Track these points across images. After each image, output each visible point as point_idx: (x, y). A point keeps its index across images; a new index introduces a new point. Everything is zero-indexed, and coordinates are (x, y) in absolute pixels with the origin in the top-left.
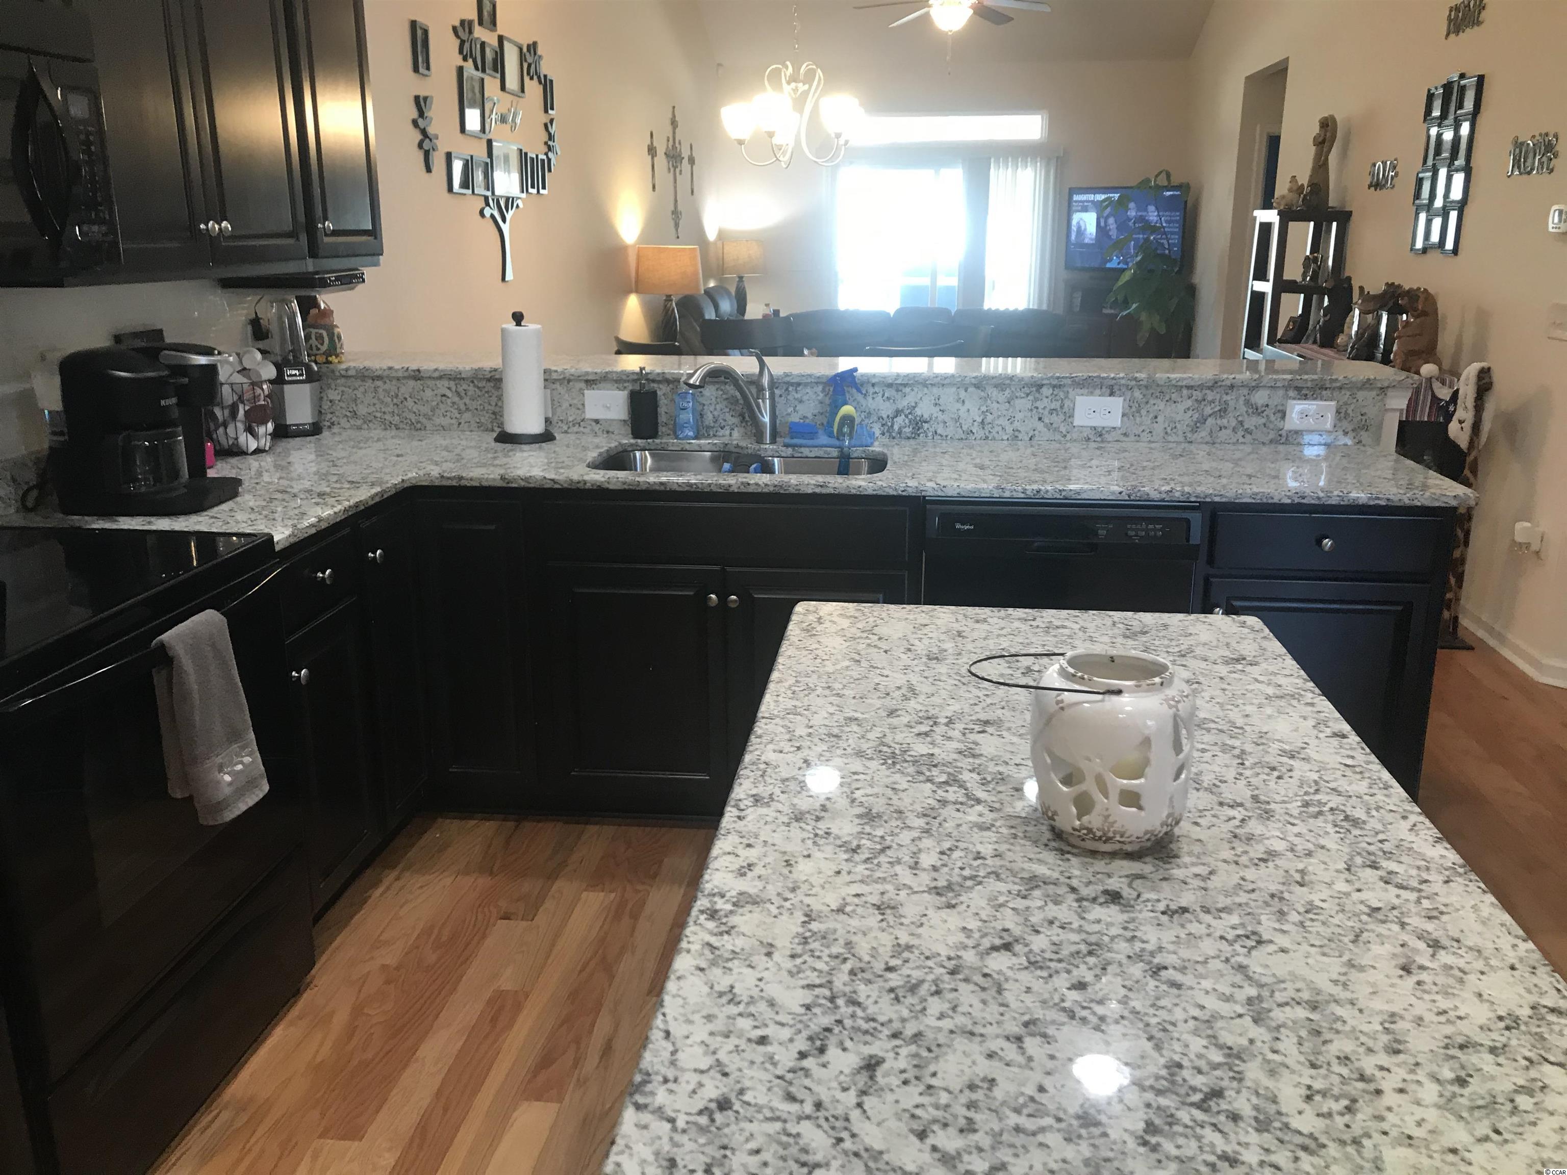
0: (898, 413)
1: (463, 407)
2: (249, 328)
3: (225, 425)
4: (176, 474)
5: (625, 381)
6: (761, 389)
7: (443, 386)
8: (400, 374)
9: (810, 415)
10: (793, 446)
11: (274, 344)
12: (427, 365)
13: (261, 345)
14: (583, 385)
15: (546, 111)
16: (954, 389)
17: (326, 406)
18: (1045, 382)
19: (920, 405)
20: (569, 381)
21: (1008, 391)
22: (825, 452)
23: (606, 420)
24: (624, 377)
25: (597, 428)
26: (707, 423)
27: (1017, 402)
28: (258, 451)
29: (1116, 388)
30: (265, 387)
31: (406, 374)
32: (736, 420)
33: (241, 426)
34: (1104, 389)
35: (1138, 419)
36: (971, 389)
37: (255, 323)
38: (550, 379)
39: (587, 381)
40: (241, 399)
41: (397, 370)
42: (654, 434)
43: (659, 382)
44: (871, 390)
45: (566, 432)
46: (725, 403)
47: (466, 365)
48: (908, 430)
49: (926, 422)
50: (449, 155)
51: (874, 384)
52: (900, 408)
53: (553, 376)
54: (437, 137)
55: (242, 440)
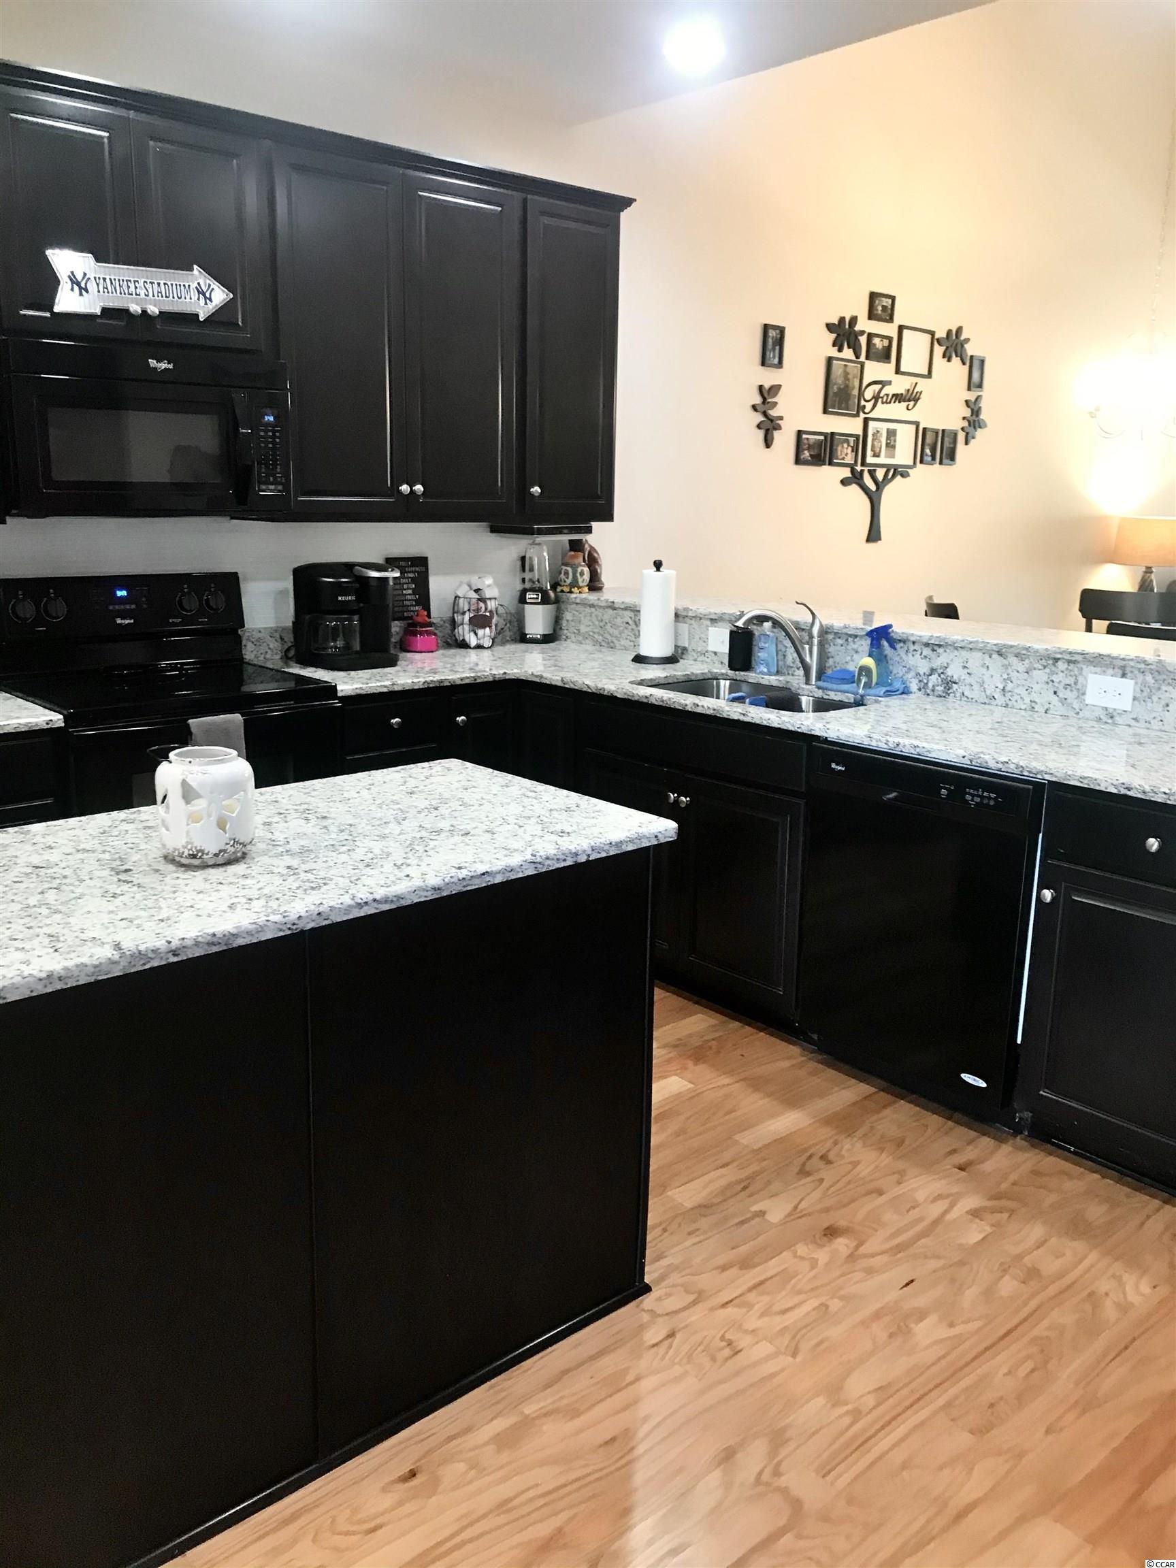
0: (933, 671)
2: (519, 562)
4: (349, 646)
5: (730, 621)
6: (810, 635)
7: (626, 615)
10: (823, 689)
14: (708, 623)
15: (970, 390)
16: (981, 655)
17: (560, 623)
18: (1060, 656)
19: (951, 666)
20: (701, 619)
21: (1027, 661)
23: (718, 653)
24: (728, 619)
25: (715, 658)
27: (1035, 672)
28: (479, 647)
29: (1128, 670)
33: (467, 628)
34: (1116, 670)
35: (1149, 704)
38: (686, 616)
39: (711, 619)
40: (470, 609)
44: (912, 648)
45: (695, 660)
48: (940, 688)
49: (955, 683)
50: (800, 433)
51: (914, 643)
52: (935, 667)
53: (690, 614)
54: (781, 418)
55: (467, 638)
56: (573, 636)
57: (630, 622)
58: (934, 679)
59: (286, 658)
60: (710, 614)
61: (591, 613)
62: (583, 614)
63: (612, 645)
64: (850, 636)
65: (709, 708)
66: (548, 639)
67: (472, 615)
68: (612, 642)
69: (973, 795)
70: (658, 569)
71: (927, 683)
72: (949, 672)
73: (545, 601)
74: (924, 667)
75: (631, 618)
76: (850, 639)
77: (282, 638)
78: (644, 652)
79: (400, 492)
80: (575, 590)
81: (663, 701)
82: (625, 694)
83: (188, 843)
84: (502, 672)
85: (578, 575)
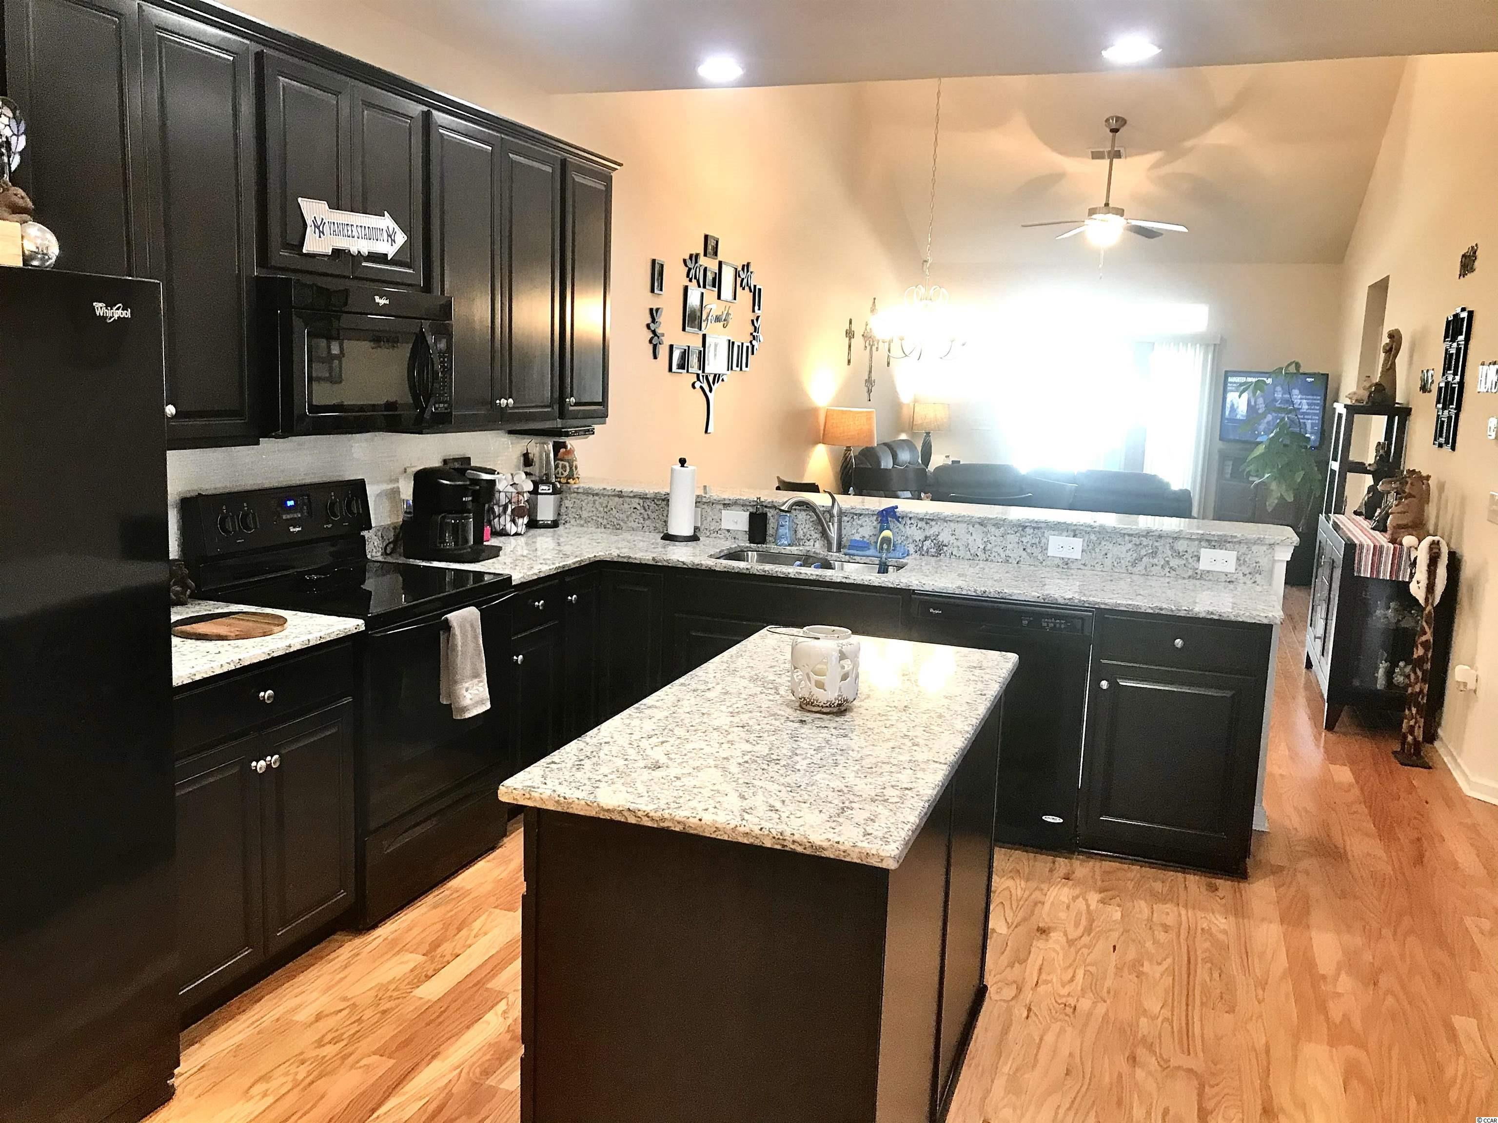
0: (926, 538)
1: (646, 517)
2: (522, 458)
3: (499, 516)
4: (466, 541)
5: (748, 505)
6: (832, 516)
7: (635, 502)
8: (610, 493)
9: (867, 537)
10: (849, 555)
11: (535, 469)
12: (627, 489)
13: (528, 469)
14: (721, 507)
15: (754, 311)
16: (965, 525)
17: (563, 510)
18: (1027, 524)
19: (941, 534)
20: (713, 504)
21: (1002, 528)
22: (871, 560)
23: (734, 531)
24: (748, 503)
25: (728, 535)
26: (798, 536)
27: (1008, 536)
28: (516, 534)
29: (1077, 532)
30: (525, 495)
31: (613, 493)
32: (818, 536)
33: (508, 518)
34: (1069, 532)
35: (1094, 554)
36: (977, 526)
37: (526, 456)
38: (699, 502)
39: (724, 504)
40: (510, 502)
41: (608, 490)
42: (763, 541)
43: (770, 507)
44: (909, 522)
45: (708, 537)
46: (811, 524)
47: (650, 490)
48: (933, 551)
49: (946, 546)
50: (671, 347)
52: (928, 535)
53: (704, 500)
54: (663, 335)
55: (508, 527)
58: (927, 543)
60: (724, 499)
64: (856, 514)
69: (1048, 623)
70: (683, 466)
71: (922, 547)
72: (940, 538)
73: (555, 492)
74: (919, 535)
76: (855, 517)
77: (382, 537)
78: (672, 531)
85: (574, 468)
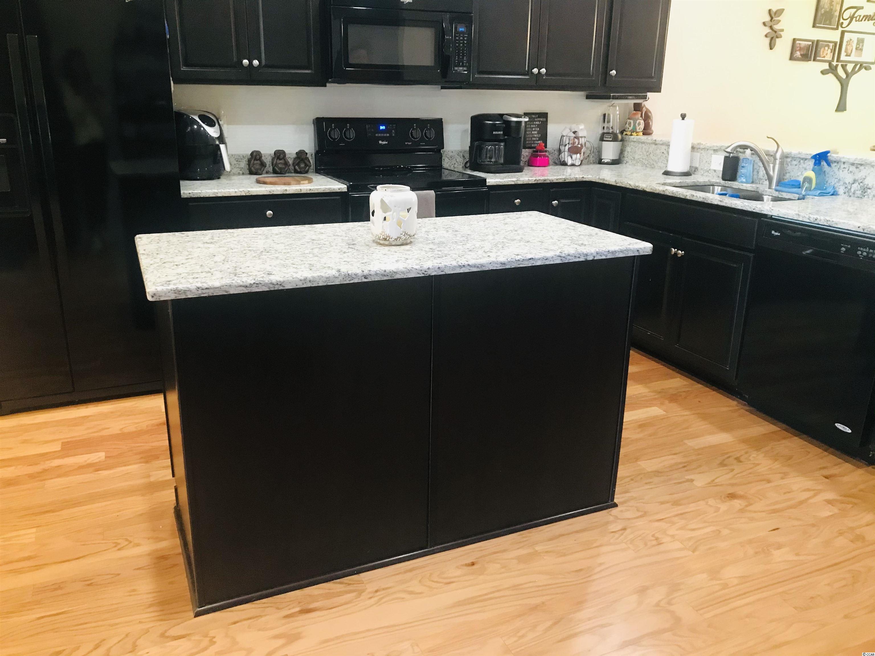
0: (855, 181)
4: (497, 160)
6: (774, 158)
10: (779, 191)
14: (712, 152)
17: (624, 153)
19: (868, 178)
20: (707, 150)
23: (718, 171)
24: (724, 149)
25: (714, 174)
28: (573, 165)
38: (698, 148)
39: (714, 150)
42: (733, 180)
45: (703, 175)
48: (859, 193)
49: (869, 189)
50: (794, 40)
51: (844, 163)
52: (857, 178)
53: (702, 147)
54: (782, 30)
55: (566, 160)
56: (630, 161)
57: (665, 152)
58: (855, 186)
59: (465, 167)
60: (714, 146)
61: (642, 147)
62: (638, 148)
63: (653, 166)
64: (802, 159)
65: (700, 197)
66: (615, 162)
67: (570, 146)
68: (653, 164)
69: (862, 252)
70: (683, 119)
71: (850, 189)
72: (866, 182)
73: (615, 139)
74: (849, 179)
75: (665, 150)
76: (802, 161)
77: (464, 156)
78: (670, 169)
79: (532, 73)
80: (634, 134)
81: (673, 193)
82: (651, 189)
83: (383, 232)
84: (581, 176)
85: (637, 124)
